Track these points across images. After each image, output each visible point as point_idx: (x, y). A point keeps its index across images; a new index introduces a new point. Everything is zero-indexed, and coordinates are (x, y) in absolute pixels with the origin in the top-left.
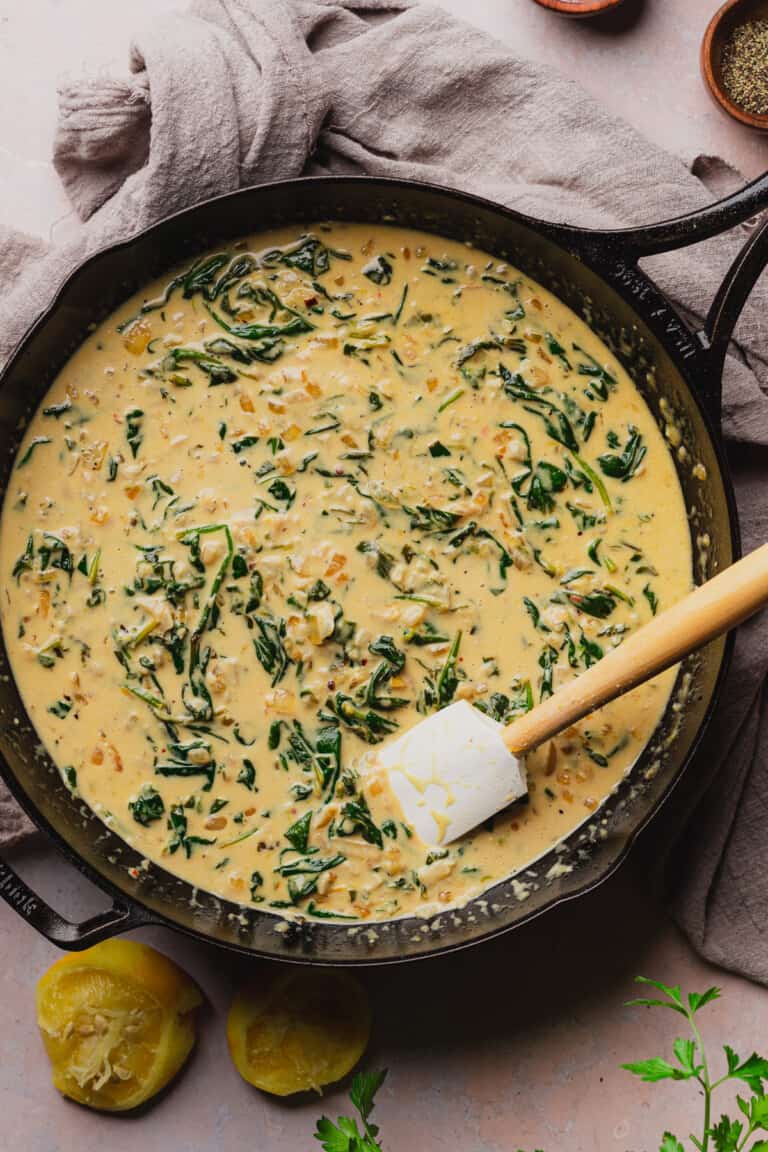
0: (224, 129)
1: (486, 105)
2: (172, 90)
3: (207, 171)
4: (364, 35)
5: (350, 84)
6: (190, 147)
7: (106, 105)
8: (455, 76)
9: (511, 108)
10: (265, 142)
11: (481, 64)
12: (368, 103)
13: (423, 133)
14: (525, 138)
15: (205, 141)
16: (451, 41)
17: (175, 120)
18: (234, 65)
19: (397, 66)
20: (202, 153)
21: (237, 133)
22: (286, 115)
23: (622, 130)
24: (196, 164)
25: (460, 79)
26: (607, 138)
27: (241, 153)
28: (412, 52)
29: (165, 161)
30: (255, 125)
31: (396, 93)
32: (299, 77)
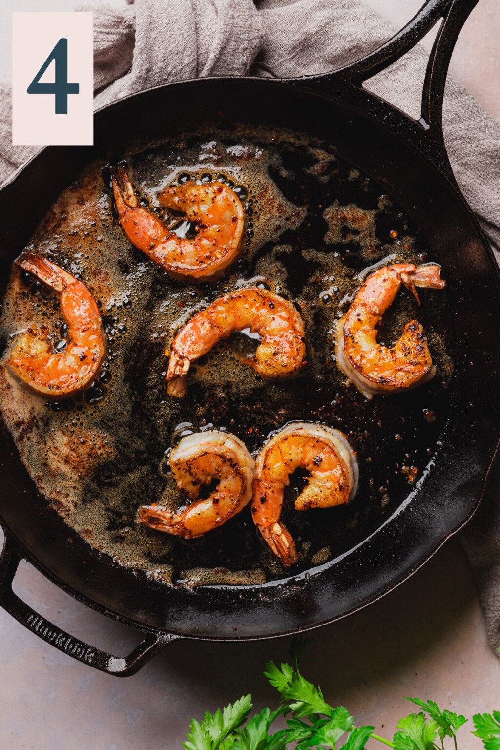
0: (186, 53)
2: (151, 24)
4: (295, 4)
5: (279, 37)
6: (161, 65)
8: (354, 44)
9: (389, 72)
10: (215, 65)
11: (373, 38)
12: (290, 53)
15: (172, 61)
16: (356, 17)
17: (152, 45)
18: (198, 9)
19: (314, 30)
20: (170, 69)
21: (196, 56)
22: (232, 47)
23: (467, 97)
24: (165, 77)
25: (357, 47)
27: (197, 70)
28: (326, 21)
29: (142, 74)
30: (209, 52)
31: (310, 49)
32: (245, 21)
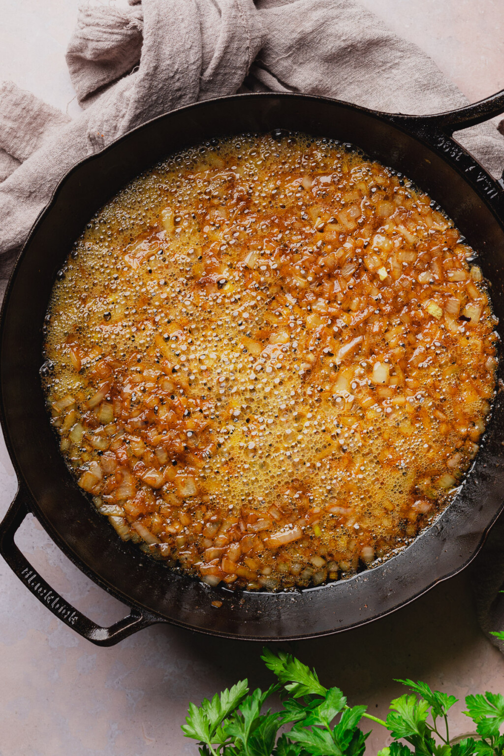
0: (192, 51)
1: (367, 66)
2: (158, 22)
3: (179, 79)
4: (292, 4)
5: (276, 36)
6: (168, 62)
7: (110, 26)
8: (349, 43)
9: (383, 70)
10: (219, 63)
11: (368, 37)
12: (287, 51)
13: (321, 78)
14: (390, 93)
15: (179, 59)
16: (351, 17)
17: (160, 43)
18: (202, 9)
19: (310, 29)
20: (176, 67)
21: (201, 55)
22: (235, 46)
23: (458, 95)
24: (171, 75)
25: (352, 45)
26: (446, 99)
27: (202, 69)
28: (322, 21)
29: (151, 71)
30: (213, 51)
31: (306, 48)
32: (247, 21)
